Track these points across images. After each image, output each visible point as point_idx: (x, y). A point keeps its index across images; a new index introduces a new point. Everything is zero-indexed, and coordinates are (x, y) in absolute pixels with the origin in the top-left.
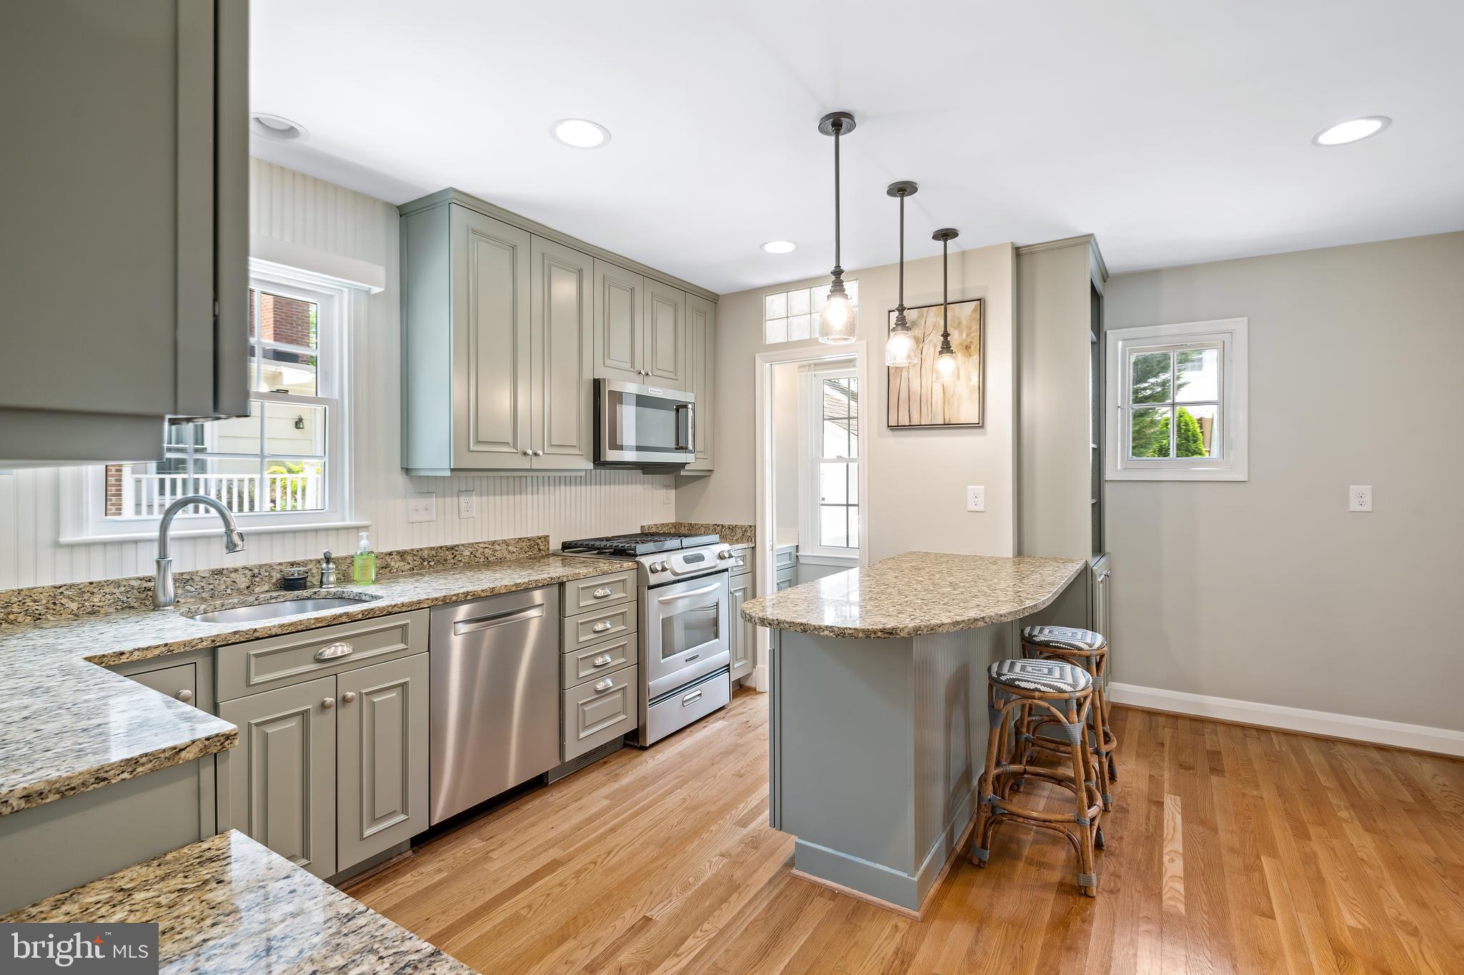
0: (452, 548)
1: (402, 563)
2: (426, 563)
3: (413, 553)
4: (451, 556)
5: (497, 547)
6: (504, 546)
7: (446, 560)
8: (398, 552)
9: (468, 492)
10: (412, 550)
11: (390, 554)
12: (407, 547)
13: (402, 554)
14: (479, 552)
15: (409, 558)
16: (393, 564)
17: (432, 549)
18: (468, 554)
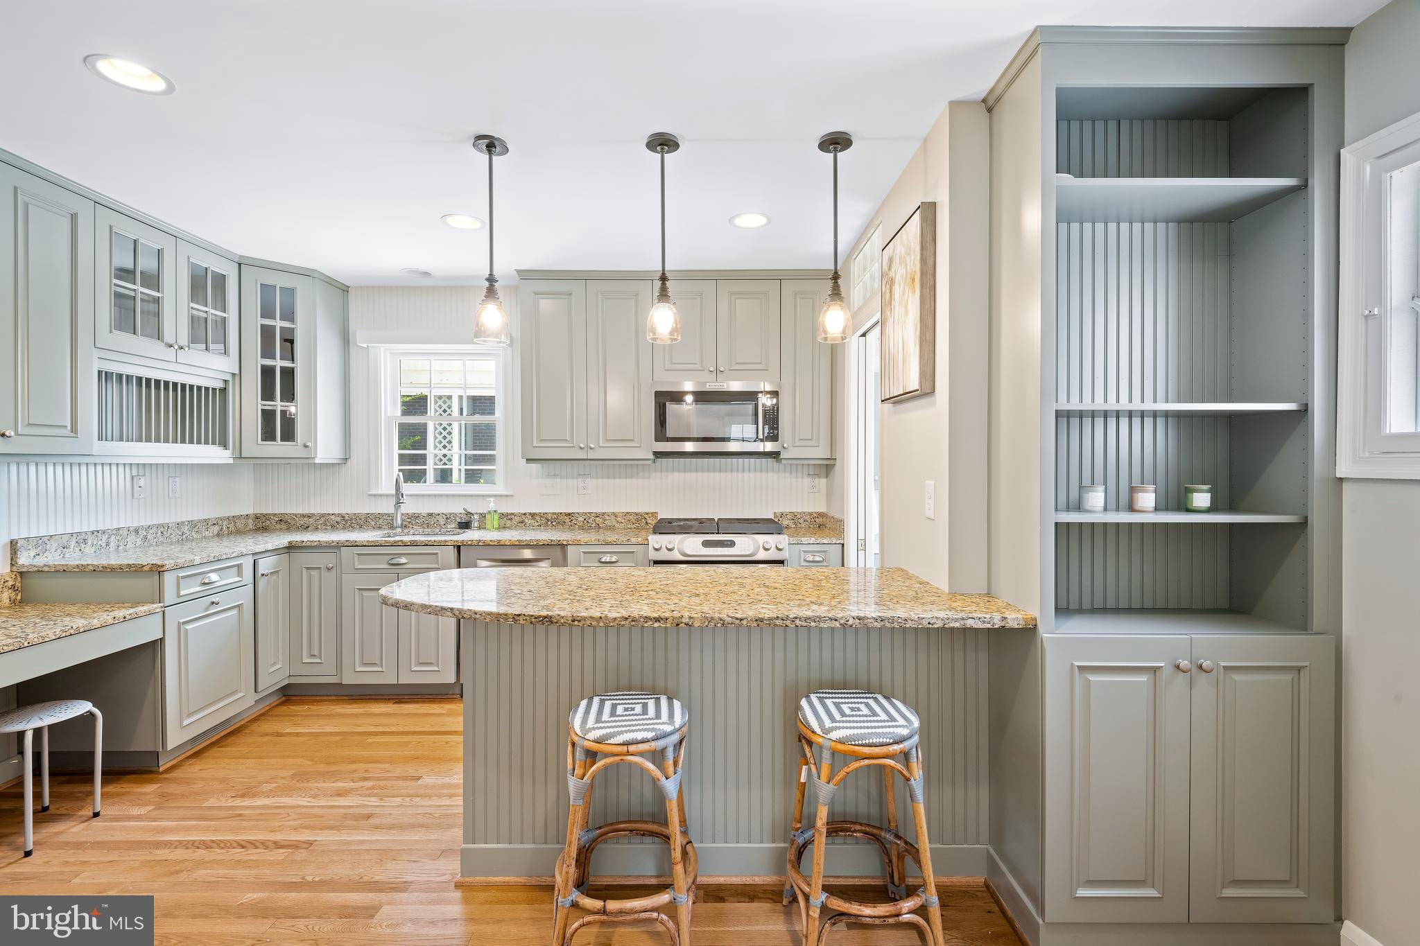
0: (569, 514)
1: (533, 521)
2: (549, 523)
3: (541, 515)
4: (568, 520)
5: (607, 518)
6: (613, 517)
7: (565, 522)
8: (530, 514)
9: (589, 475)
10: (540, 513)
11: (525, 514)
12: (537, 511)
13: (533, 515)
14: (591, 519)
15: (538, 518)
16: (526, 521)
17: (554, 513)
18: (583, 520)
